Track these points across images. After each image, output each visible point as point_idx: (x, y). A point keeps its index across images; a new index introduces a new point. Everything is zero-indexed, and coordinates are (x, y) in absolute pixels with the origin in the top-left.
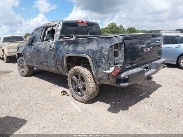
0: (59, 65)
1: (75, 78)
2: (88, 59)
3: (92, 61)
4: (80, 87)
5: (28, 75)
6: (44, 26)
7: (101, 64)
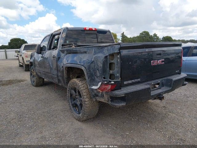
0: (60, 76)
1: (73, 92)
2: (84, 71)
3: (87, 73)
4: (78, 103)
5: (37, 85)
6: (52, 34)
7: (96, 78)
